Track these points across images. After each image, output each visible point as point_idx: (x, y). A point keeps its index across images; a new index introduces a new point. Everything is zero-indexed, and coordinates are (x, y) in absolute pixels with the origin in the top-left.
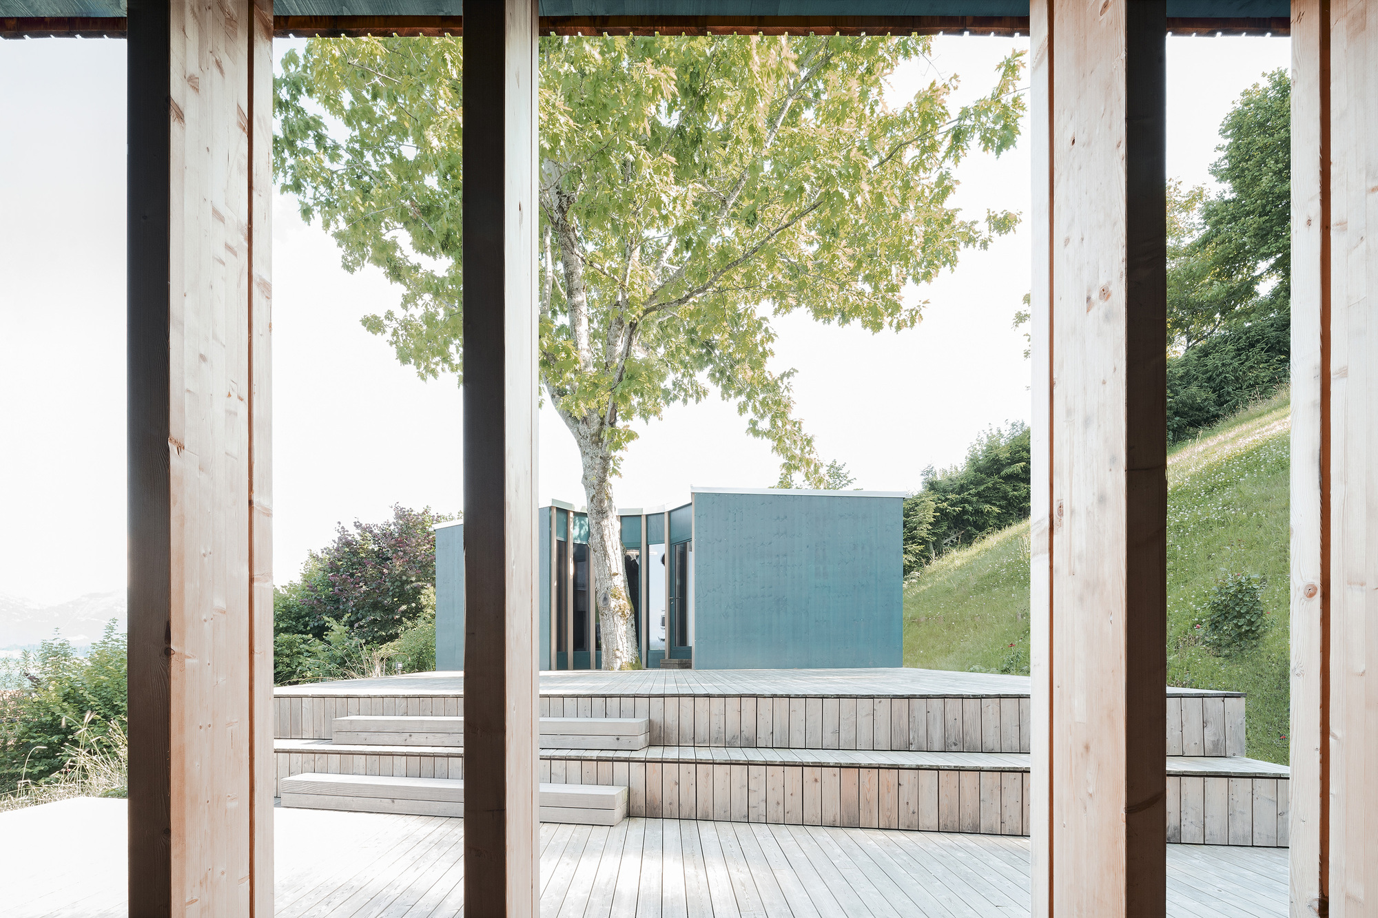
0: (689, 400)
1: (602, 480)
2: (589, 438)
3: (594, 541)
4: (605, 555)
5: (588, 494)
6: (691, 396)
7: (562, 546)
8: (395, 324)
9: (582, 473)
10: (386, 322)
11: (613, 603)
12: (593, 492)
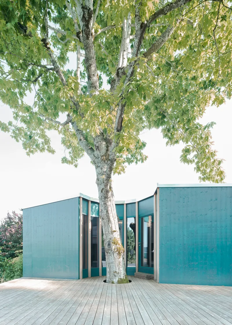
0: (138, 162)
1: (109, 177)
2: (100, 157)
3: (103, 214)
4: (109, 221)
5: (99, 188)
6: (139, 160)
7: (86, 217)
8: (13, 128)
9: (96, 178)
10: (9, 127)
11: (113, 247)
12: (102, 186)
